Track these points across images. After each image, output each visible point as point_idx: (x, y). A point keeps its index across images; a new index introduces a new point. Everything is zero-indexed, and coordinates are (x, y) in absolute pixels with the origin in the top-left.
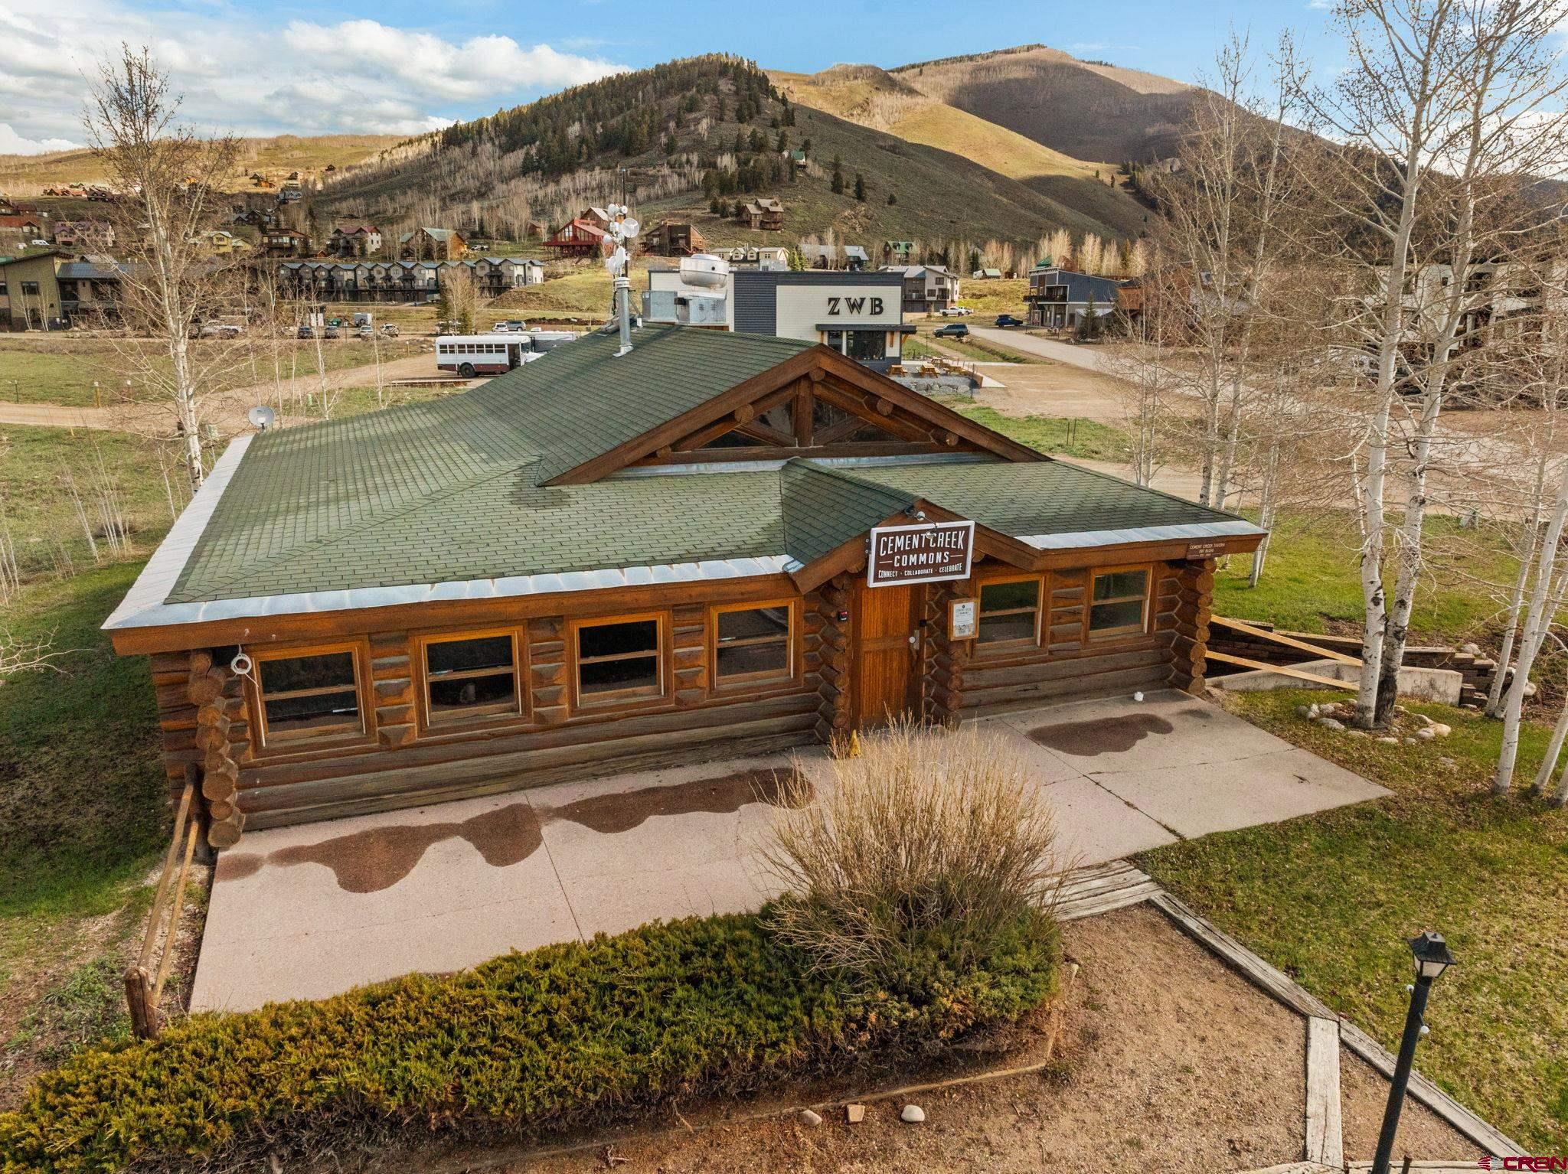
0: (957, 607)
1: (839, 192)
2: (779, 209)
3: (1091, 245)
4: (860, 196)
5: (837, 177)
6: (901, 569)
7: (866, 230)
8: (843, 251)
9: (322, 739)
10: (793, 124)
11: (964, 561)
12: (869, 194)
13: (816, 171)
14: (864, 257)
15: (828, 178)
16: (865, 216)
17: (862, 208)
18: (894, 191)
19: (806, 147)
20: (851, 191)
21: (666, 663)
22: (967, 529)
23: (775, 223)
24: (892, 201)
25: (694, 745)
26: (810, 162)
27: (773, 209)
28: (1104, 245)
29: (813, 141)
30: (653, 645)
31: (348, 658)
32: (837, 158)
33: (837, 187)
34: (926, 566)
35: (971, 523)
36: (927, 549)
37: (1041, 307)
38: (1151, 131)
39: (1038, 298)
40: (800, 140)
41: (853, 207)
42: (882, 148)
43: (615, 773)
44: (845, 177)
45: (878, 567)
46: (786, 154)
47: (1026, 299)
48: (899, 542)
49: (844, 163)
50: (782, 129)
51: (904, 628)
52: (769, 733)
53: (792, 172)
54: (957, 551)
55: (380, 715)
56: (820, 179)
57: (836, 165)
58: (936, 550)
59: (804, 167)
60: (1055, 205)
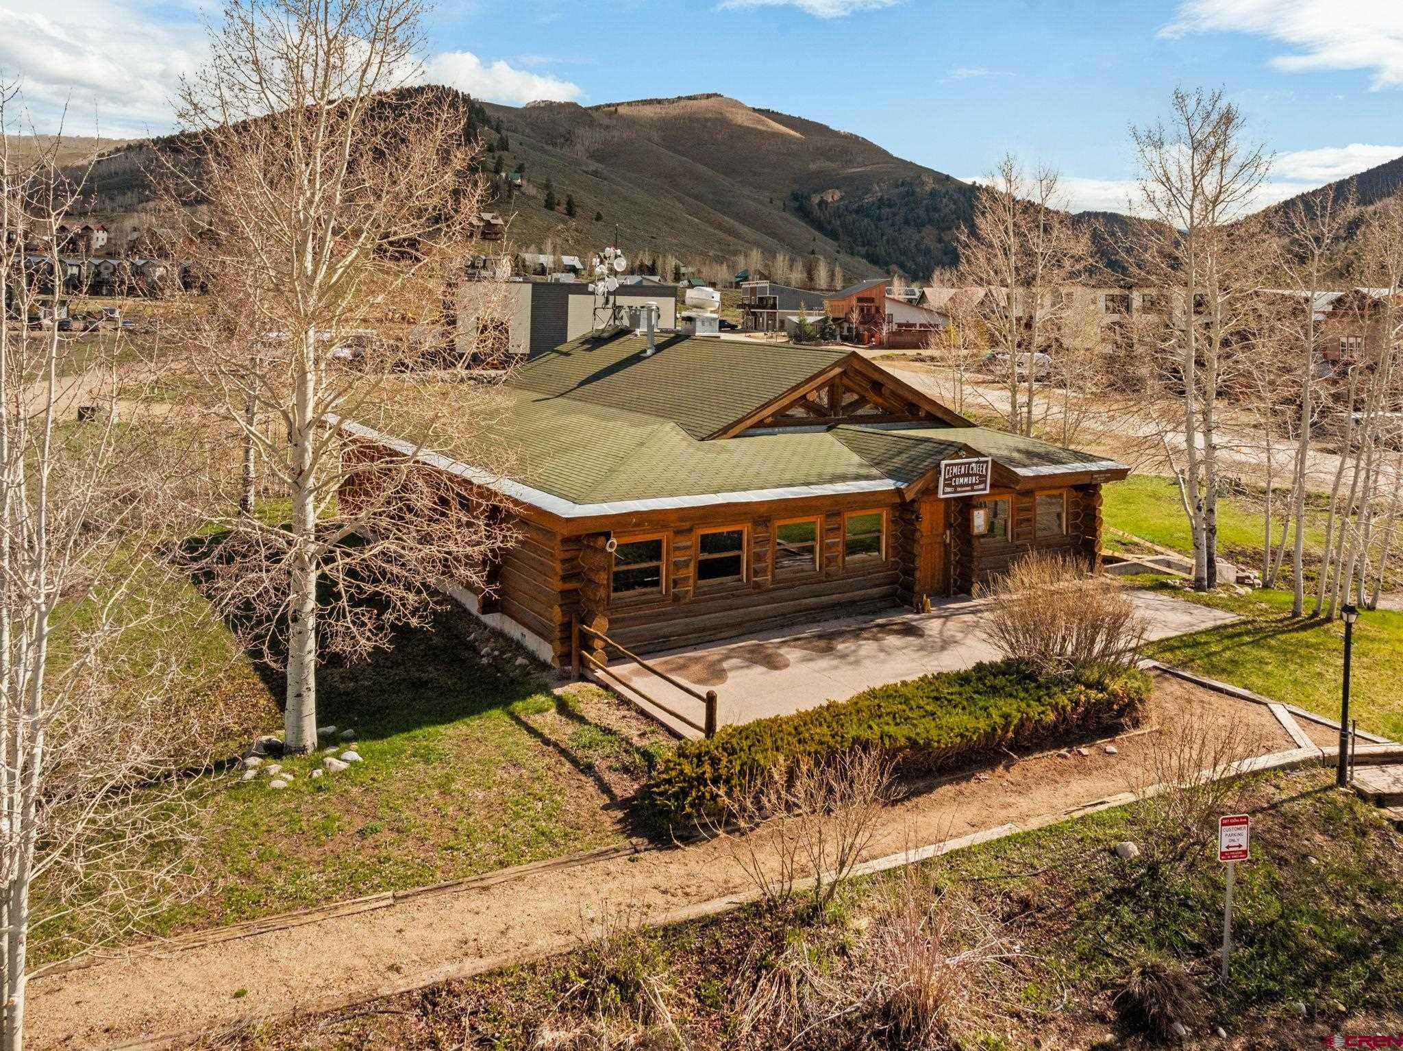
0: (976, 513)
1: (552, 209)
2: (500, 221)
3: (781, 261)
4: (570, 212)
5: (550, 196)
6: (956, 487)
7: (577, 242)
8: (560, 260)
9: (643, 598)
10: (507, 150)
11: (985, 482)
12: (579, 210)
13: (531, 190)
14: (579, 266)
15: (542, 197)
16: (576, 230)
17: (573, 223)
18: (599, 209)
19: (520, 170)
20: (562, 208)
21: (821, 550)
22: (987, 462)
23: (496, 234)
24: (599, 218)
25: (833, 606)
26: (525, 183)
27: (493, 222)
28: (792, 261)
29: (527, 165)
30: (814, 539)
31: (658, 543)
32: (548, 180)
33: (550, 205)
34: (967, 485)
35: (989, 459)
36: (968, 475)
37: (754, 314)
38: (813, 167)
39: (750, 306)
40: (515, 164)
41: (565, 222)
42: (586, 172)
43: (793, 624)
44: (557, 196)
45: (945, 485)
46: (503, 175)
47: (739, 306)
48: (955, 470)
49: (554, 184)
50: (497, 154)
51: (941, 530)
52: (872, 599)
53: (510, 191)
54: (981, 476)
55: (674, 581)
56: (534, 198)
57: (547, 186)
58: (972, 475)
59: (520, 186)
60: (737, 225)
